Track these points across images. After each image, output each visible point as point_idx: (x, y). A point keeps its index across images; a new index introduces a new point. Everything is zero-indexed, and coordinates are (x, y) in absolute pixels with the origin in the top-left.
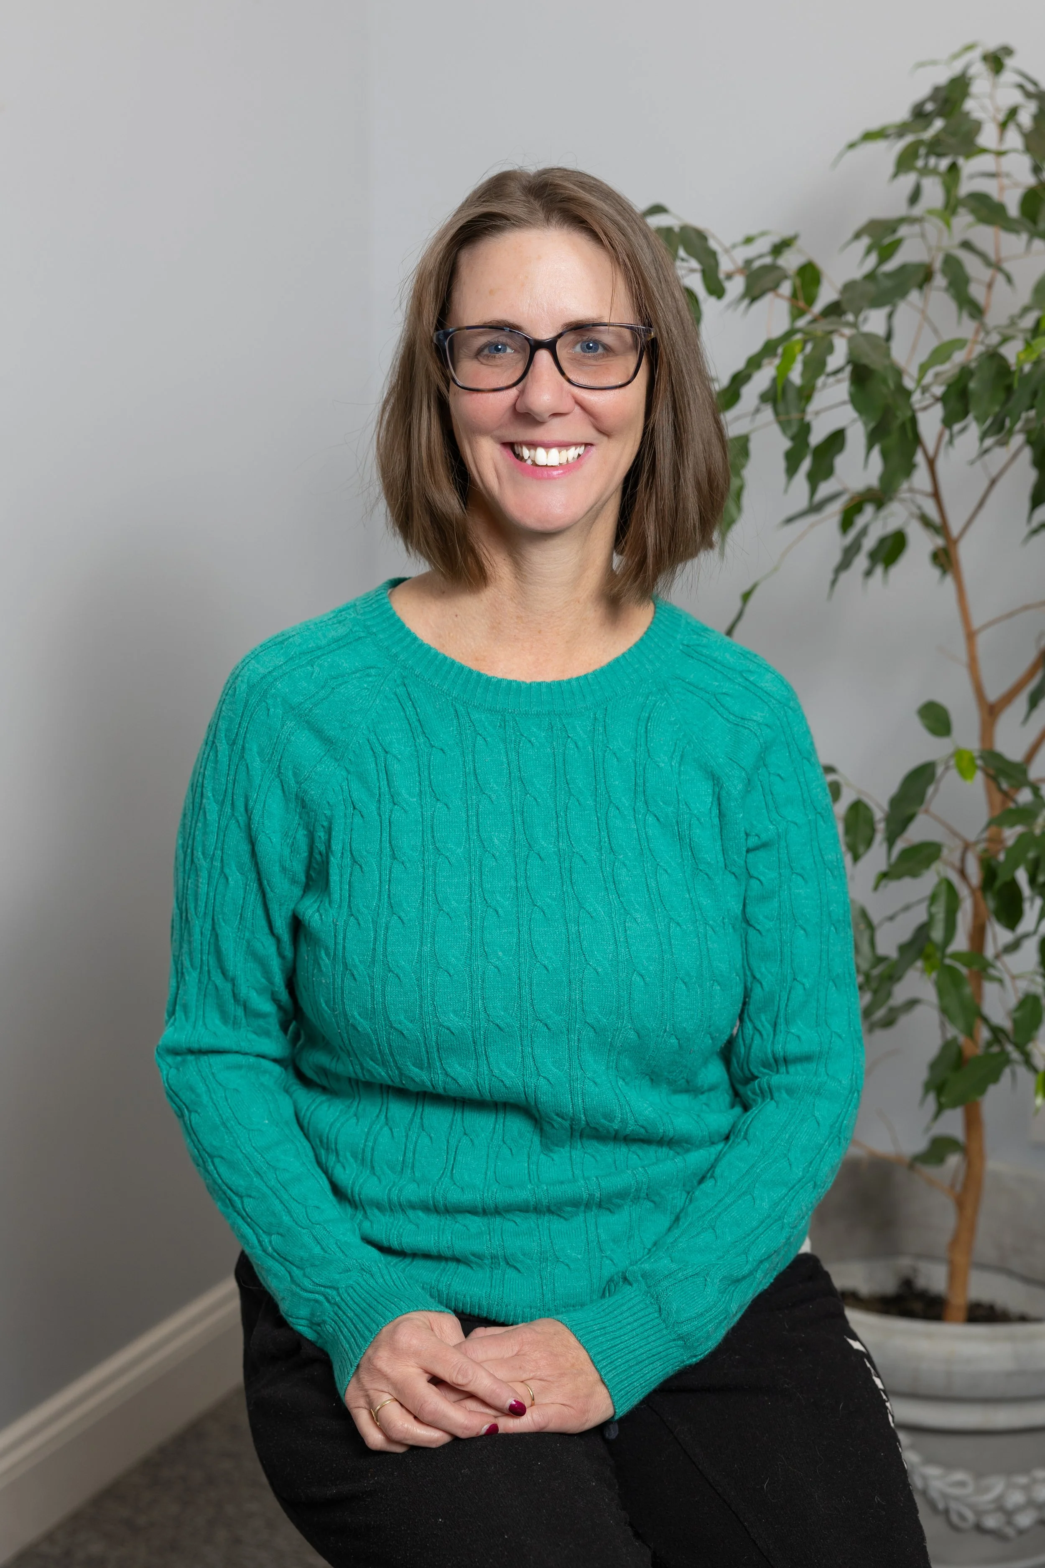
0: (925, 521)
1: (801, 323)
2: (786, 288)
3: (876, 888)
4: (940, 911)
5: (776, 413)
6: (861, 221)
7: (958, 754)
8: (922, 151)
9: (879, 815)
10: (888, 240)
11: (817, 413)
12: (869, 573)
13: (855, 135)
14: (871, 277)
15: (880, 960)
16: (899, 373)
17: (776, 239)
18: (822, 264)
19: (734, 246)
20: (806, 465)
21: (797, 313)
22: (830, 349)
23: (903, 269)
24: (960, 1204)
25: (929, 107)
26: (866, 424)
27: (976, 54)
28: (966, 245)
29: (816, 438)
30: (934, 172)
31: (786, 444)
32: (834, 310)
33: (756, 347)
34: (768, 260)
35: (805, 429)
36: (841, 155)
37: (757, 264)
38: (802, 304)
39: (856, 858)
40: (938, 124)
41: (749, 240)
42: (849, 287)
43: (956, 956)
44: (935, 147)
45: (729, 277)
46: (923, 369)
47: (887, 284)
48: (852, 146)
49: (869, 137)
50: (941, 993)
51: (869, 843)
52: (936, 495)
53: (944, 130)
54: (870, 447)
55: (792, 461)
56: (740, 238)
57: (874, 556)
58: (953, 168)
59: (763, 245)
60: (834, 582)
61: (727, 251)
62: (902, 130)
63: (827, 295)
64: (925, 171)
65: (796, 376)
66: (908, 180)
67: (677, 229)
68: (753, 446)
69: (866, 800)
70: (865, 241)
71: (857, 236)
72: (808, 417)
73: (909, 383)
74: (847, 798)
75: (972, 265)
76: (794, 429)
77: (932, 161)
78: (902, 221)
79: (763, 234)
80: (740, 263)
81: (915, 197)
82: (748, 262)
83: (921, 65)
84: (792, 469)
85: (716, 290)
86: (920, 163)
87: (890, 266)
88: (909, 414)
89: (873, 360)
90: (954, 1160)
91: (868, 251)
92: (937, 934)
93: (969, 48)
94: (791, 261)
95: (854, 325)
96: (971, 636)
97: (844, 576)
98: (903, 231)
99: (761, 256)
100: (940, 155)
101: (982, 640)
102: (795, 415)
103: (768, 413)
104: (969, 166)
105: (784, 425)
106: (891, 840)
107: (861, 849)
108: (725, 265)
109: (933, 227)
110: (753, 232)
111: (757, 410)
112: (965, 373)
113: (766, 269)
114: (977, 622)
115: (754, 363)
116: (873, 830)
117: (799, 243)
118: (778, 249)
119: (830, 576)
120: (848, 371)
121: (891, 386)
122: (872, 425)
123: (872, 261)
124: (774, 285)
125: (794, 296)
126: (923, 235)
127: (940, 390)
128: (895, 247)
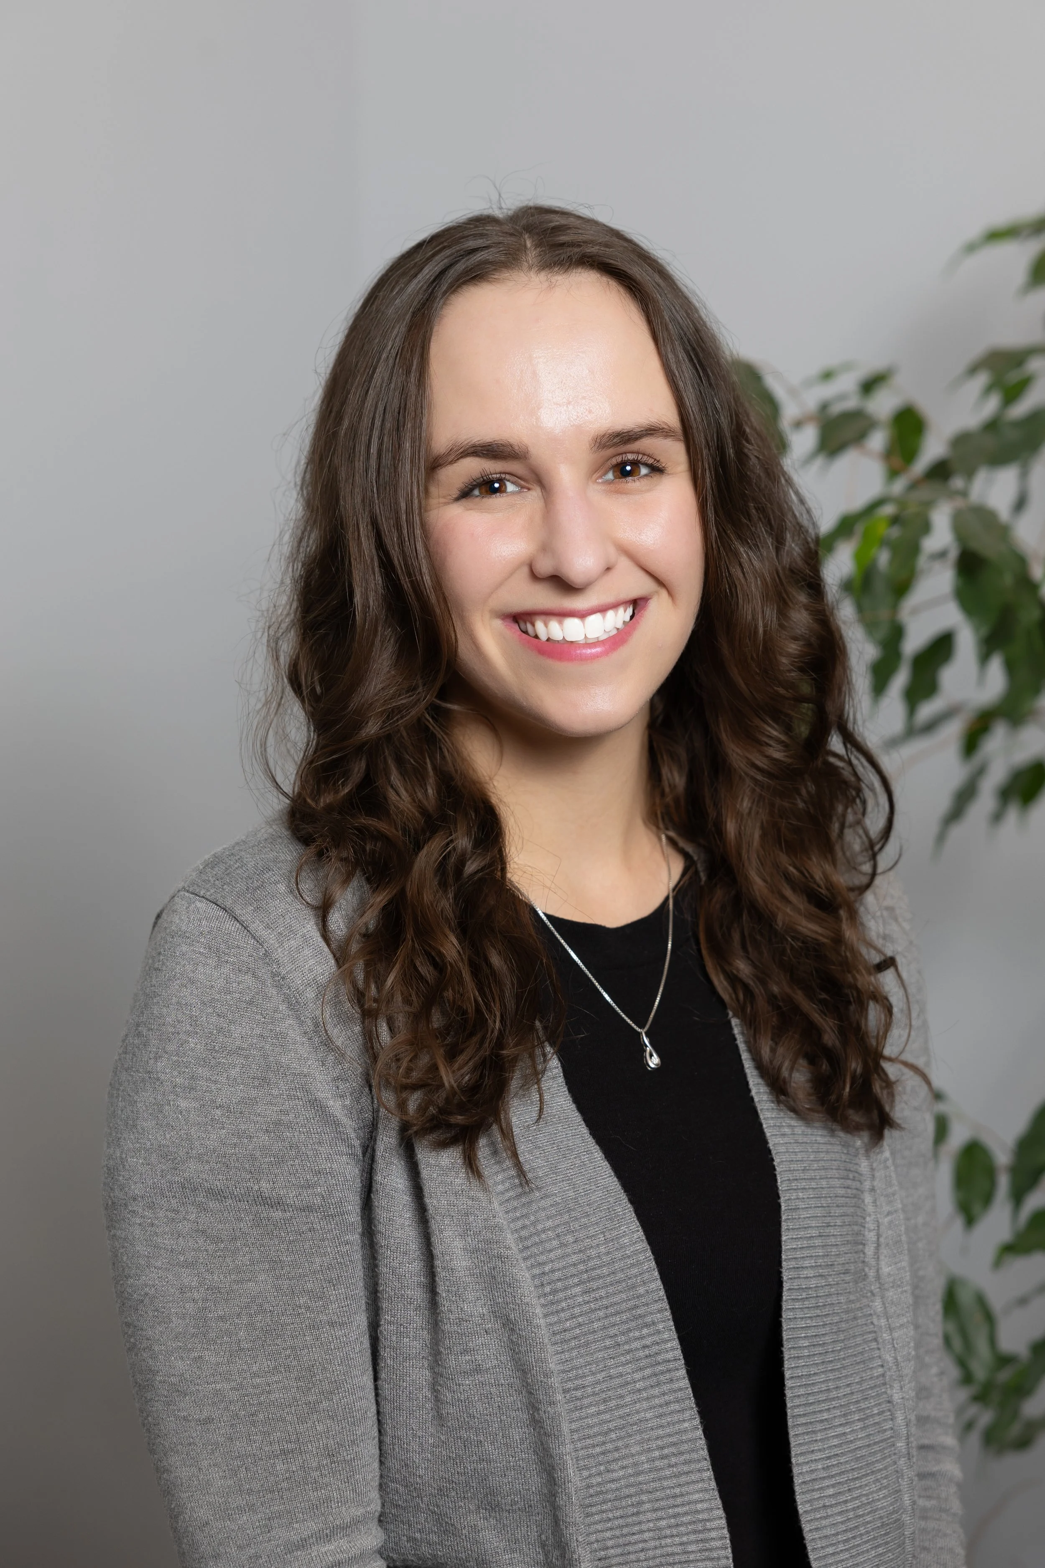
1: (899, 486)
2: (878, 440)
3: (998, 1263)
5: (859, 609)
6: (977, 350)
10: (1013, 377)
11: (915, 611)
12: (997, 817)
13: (976, 232)
14: (992, 426)
15: (1004, 1360)
16: (1022, 561)
17: (867, 372)
18: (928, 407)
19: (808, 383)
20: (900, 680)
21: (893, 473)
22: (926, 528)
23: (1034, 416)
26: (977, 629)
29: (913, 643)
31: (871, 652)
32: (939, 472)
34: (852, 403)
35: (897, 633)
36: (954, 262)
37: (837, 409)
38: (899, 462)
39: (970, 1221)
41: (827, 376)
42: (961, 441)
45: (798, 425)
47: (1015, 434)
48: (971, 248)
49: (995, 236)
51: (988, 1199)
54: (984, 658)
55: (880, 675)
56: (815, 370)
57: (1004, 795)
59: (847, 383)
60: (941, 838)
61: (792, 393)
63: (932, 450)
65: (883, 560)
69: (986, 1140)
70: (982, 379)
71: (973, 370)
72: (904, 619)
73: (1038, 572)
74: (958, 1137)
76: (883, 632)
78: (1034, 350)
79: (847, 367)
80: (813, 406)
82: (824, 407)
84: (879, 687)
87: (1019, 410)
89: (986, 546)
91: (988, 390)
94: (884, 405)
95: (964, 494)
97: (957, 831)
98: (1036, 364)
99: (842, 397)
102: (884, 614)
105: (869, 627)
106: (1018, 1196)
107: (976, 1208)
108: (790, 411)
110: (832, 362)
113: (846, 416)
116: (994, 1183)
118: (869, 386)
119: (934, 828)
120: (954, 554)
121: (1008, 580)
122: (984, 631)
123: (992, 404)
124: (860, 439)
125: (888, 455)
128: (1024, 385)
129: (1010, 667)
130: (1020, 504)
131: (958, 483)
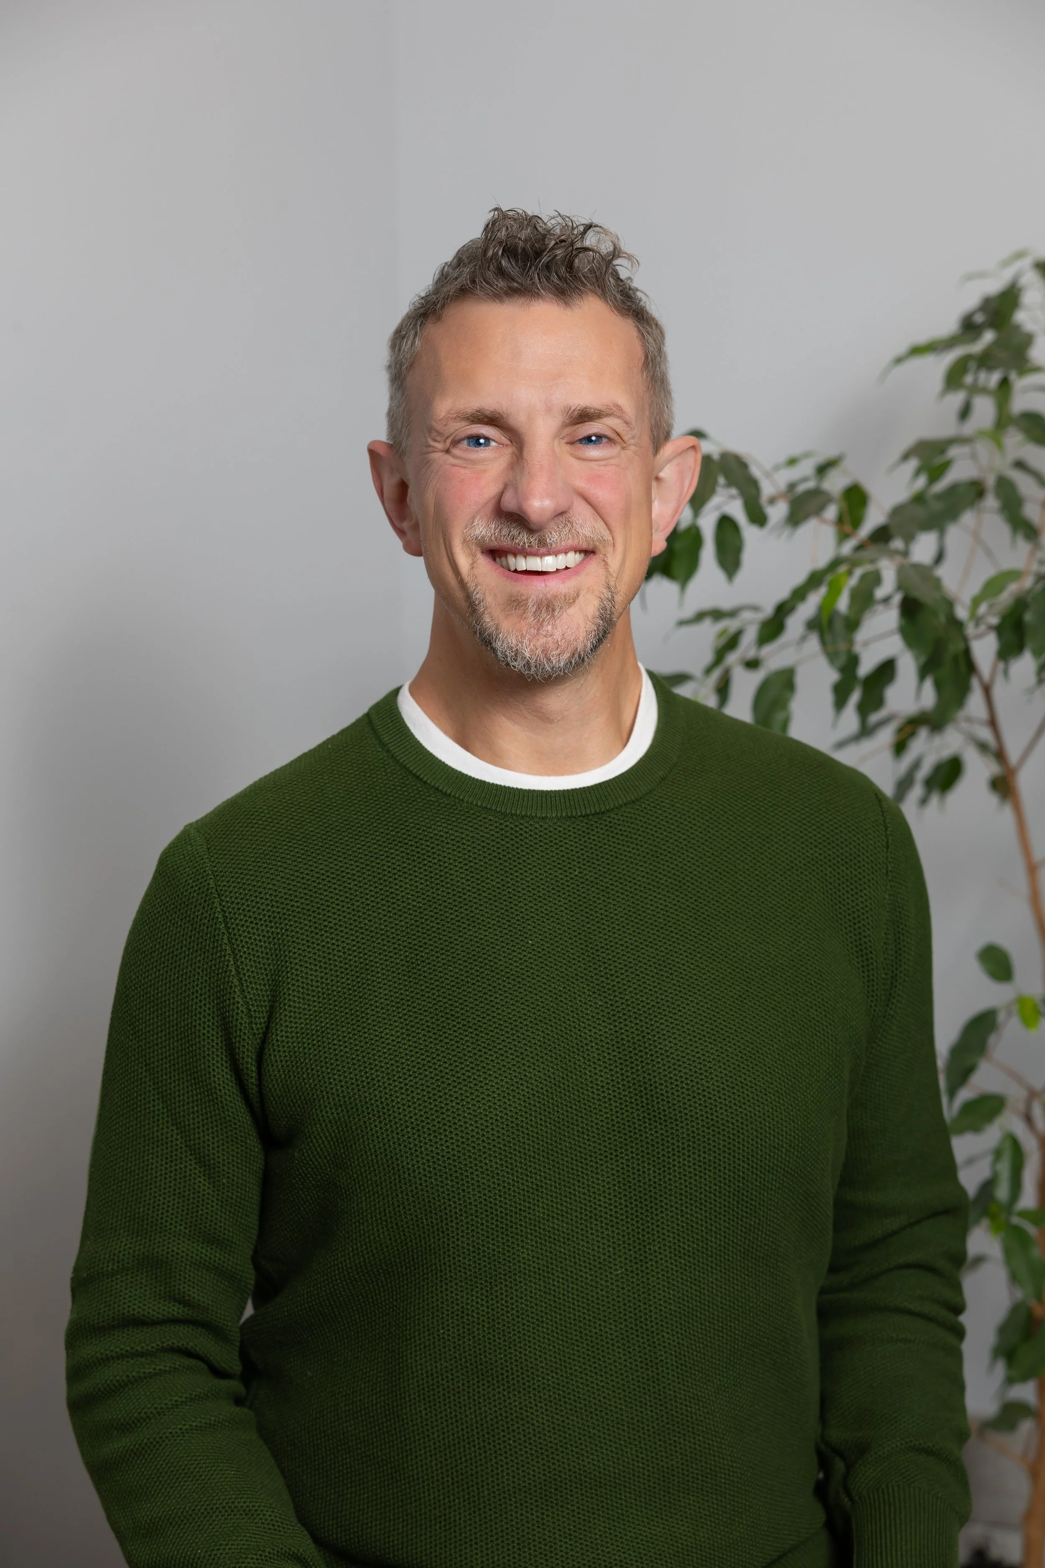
0: (983, 747)
1: (848, 548)
2: (831, 512)
4: (1004, 1168)
5: (823, 642)
6: (907, 441)
7: (1020, 1001)
8: (972, 365)
10: (937, 462)
11: (866, 644)
12: (924, 801)
13: (902, 348)
14: (919, 499)
16: (949, 604)
17: (820, 459)
18: (868, 486)
19: (777, 468)
20: (855, 697)
21: (843, 537)
22: (878, 581)
23: (953, 489)
24: (1034, 1472)
25: (979, 318)
26: (917, 658)
27: (1026, 263)
28: (1020, 465)
29: (865, 668)
30: (985, 388)
31: (833, 676)
32: (882, 535)
33: (799, 577)
34: (811, 484)
35: (853, 661)
36: (886, 372)
37: (802, 488)
38: (848, 528)
40: (989, 337)
41: (792, 462)
42: (897, 511)
43: (1024, 1214)
44: (985, 361)
45: (772, 501)
46: (976, 602)
47: (937, 506)
48: (899, 360)
49: (916, 351)
50: (1008, 1253)
52: (993, 723)
53: (996, 344)
54: (922, 679)
55: (841, 694)
56: (782, 458)
57: (930, 783)
58: (1005, 383)
59: (806, 468)
61: (768, 475)
62: (951, 343)
63: (875, 517)
64: (975, 388)
65: (843, 604)
66: (957, 399)
67: (716, 456)
68: (800, 680)
70: (913, 463)
71: (906, 457)
72: (858, 648)
73: (962, 613)
75: (1025, 484)
76: (842, 660)
77: (983, 376)
78: (952, 440)
79: (807, 455)
80: (782, 485)
81: (965, 412)
82: (792, 486)
83: (970, 277)
84: (840, 702)
85: (758, 518)
86: (969, 379)
87: (941, 486)
88: (961, 646)
89: (923, 594)
90: (1026, 1426)
91: (918, 473)
92: (1002, 1192)
93: (1020, 255)
94: (835, 483)
95: (904, 554)
96: (1032, 870)
98: (954, 452)
99: (805, 479)
100: (991, 368)
102: (842, 646)
103: (813, 643)
104: (1021, 383)
105: (832, 657)
106: (951, 1092)
108: (767, 489)
109: (983, 449)
110: (796, 451)
111: (803, 639)
112: (1020, 604)
113: (810, 492)
114: (1038, 855)
115: (799, 594)
117: (846, 464)
118: (823, 469)
120: (897, 599)
121: (942, 619)
122: (923, 659)
123: (921, 482)
124: (818, 511)
125: (840, 521)
126: (974, 456)
127: (994, 620)
128: (945, 467)
129: (939, 686)
130: (939, 558)
131: (897, 544)
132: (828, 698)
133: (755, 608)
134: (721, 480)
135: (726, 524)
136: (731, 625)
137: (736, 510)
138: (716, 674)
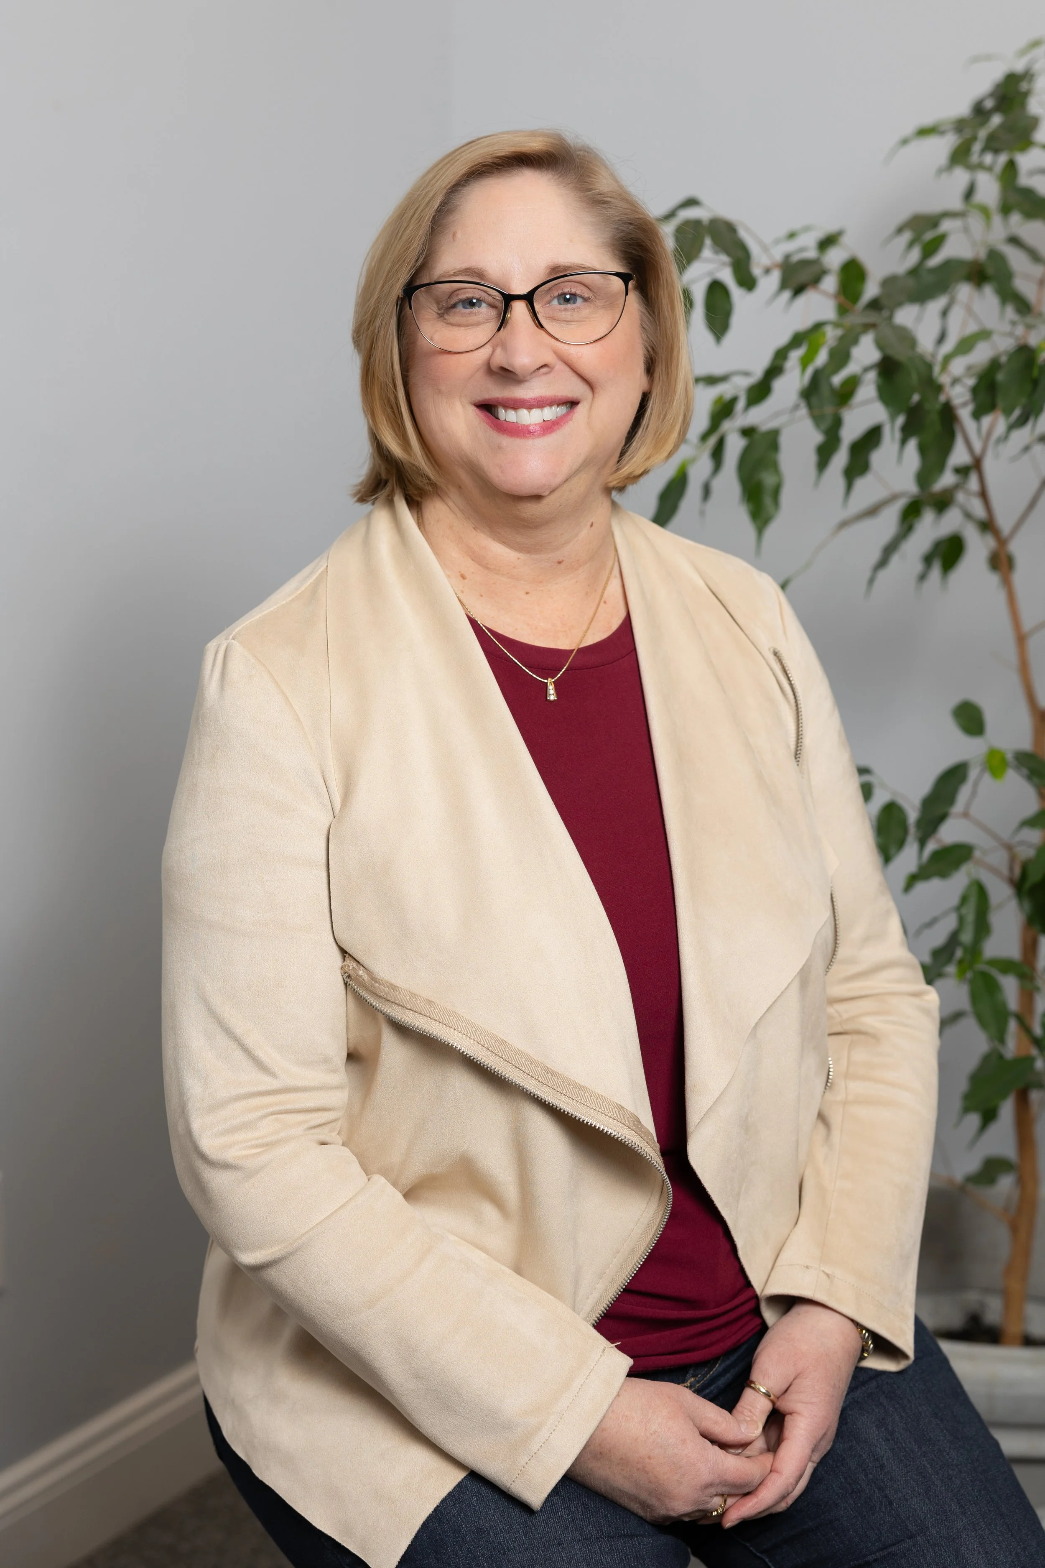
0: (978, 523)
2: (830, 283)
3: (907, 889)
4: (970, 915)
5: (810, 406)
6: (904, 215)
7: (991, 753)
8: (977, 147)
9: (912, 815)
10: (929, 236)
12: (921, 576)
13: (909, 129)
14: (914, 272)
17: (823, 233)
18: (867, 259)
19: (777, 242)
20: (840, 459)
21: (842, 310)
23: (949, 263)
24: (1014, 1228)
25: (988, 104)
26: (898, 421)
27: (1041, 51)
28: (1014, 240)
29: (849, 435)
30: (989, 169)
31: (817, 438)
32: (875, 305)
33: (784, 339)
34: (810, 255)
35: (837, 426)
36: (892, 153)
37: (795, 258)
38: (843, 300)
39: (888, 859)
40: (996, 120)
41: (792, 235)
42: (889, 282)
43: (993, 963)
44: (993, 145)
45: (767, 271)
46: (947, 359)
47: (932, 278)
48: (905, 142)
49: (924, 132)
50: (974, 998)
51: (901, 843)
52: (983, 495)
53: (1002, 126)
54: (904, 442)
55: (825, 453)
56: (783, 232)
57: (928, 560)
58: (1011, 166)
59: (808, 240)
60: (871, 581)
61: (765, 246)
62: (960, 125)
63: (871, 290)
64: (980, 166)
66: (961, 177)
67: (706, 222)
68: (784, 441)
69: (901, 802)
70: (907, 236)
71: (900, 230)
73: (937, 374)
74: (880, 798)
75: (1016, 259)
76: (827, 423)
77: (988, 158)
78: (947, 215)
79: (807, 229)
80: (779, 256)
81: (969, 193)
82: (787, 257)
83: (976, 59)
84: (823, 463)
85: (747, 282)
86: (974, 159)
87: (935, 261)
89: (900, 353)
91: (911, 245)
92: (968, 939)
93: (1036, 44)
94: (835, 258)
95: (889, 321)
96: (1021, 639)
97: (882, 574)
98: (946, 225)
99: (802, 250)
100: (996, 151)
101: (1033, 644)
102: (829, 412)
104: (1026, 161)
105: (817, 419)
106: (922, 842)
107: (893, 850)
108: (760, 259)
109: (975, 222)
110: (796, 226)
112: (994, 365)
113: (806, 263)
114: (1027, 624)
115: (781, 355)
116: (905, 830)
117: (845, 240)
118: (825, 243)
119: (868, 574)
123: (915, 255)
124: (815, 281)
125: (839, 294)
126: (966, 230)
127: (971, 382)
128: (938, 242)
129: (922, 450)
131: (887, 313)
132: (812, 458)
133: (746, 374)
134: (708, 242)
135: (716, 289)
136: (725, 390)
137: (727, 276)
138: (712, 441)
